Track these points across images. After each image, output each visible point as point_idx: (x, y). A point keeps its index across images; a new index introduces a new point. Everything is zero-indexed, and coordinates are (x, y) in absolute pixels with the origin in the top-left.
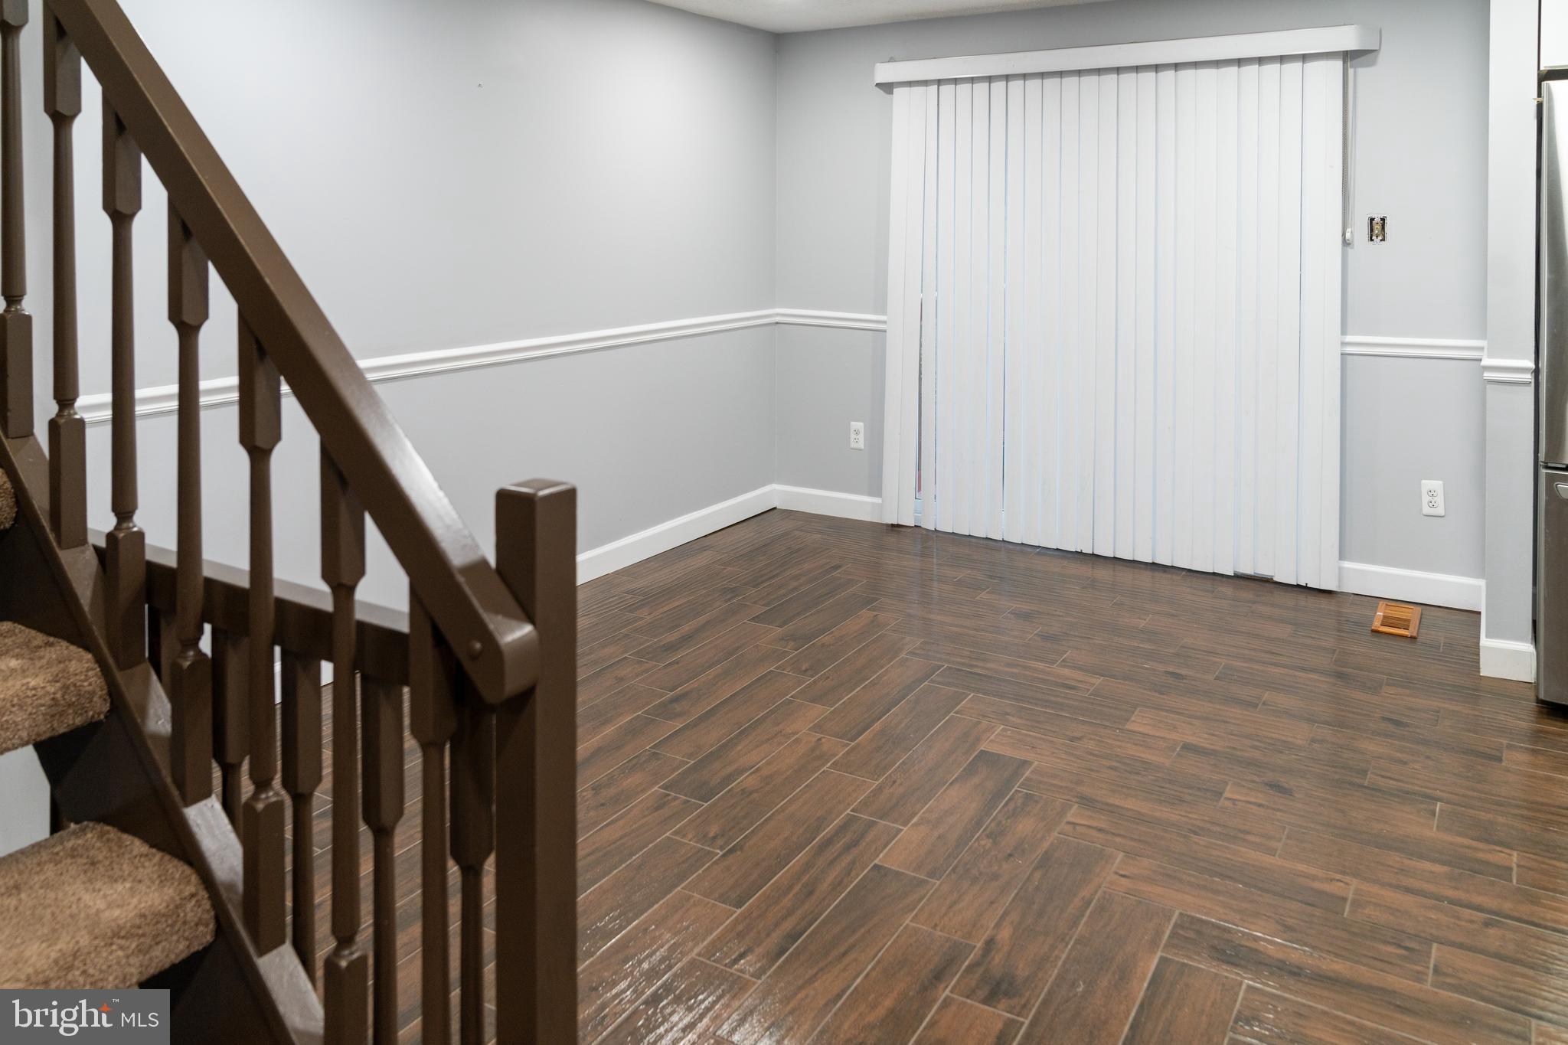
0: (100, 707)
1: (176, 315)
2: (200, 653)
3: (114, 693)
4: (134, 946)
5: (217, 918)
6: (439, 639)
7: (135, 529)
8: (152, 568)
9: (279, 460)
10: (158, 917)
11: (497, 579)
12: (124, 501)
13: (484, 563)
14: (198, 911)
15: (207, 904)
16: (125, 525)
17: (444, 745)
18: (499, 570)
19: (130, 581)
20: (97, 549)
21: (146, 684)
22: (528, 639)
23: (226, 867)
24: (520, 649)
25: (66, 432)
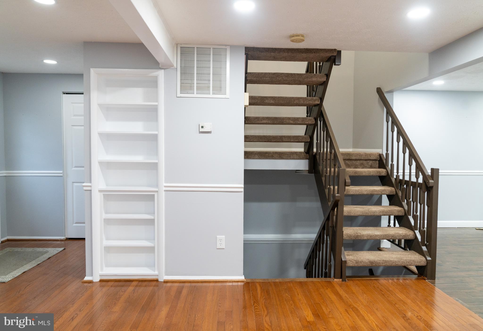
0: (395, 193)
1: (403, 152)
2: (404, 188)
3: (396, 192)
5: (405, 213)
6: (425, 182)
8: (400, 180)
9: (412, 167)
10: (399, 210)
11: (431, 177)
12: (398, 172)
13: (429, 175)
14: (403, 211)
15: (404, 211)
16: (398, 175)
17: (425, 192)
18: (431, 176)
19: (398, 181)
20: (395, 178)
21: (399, 191)
22: (433, 182)
23: (406, 208)
24: (432, 182)
25: (392, 165)
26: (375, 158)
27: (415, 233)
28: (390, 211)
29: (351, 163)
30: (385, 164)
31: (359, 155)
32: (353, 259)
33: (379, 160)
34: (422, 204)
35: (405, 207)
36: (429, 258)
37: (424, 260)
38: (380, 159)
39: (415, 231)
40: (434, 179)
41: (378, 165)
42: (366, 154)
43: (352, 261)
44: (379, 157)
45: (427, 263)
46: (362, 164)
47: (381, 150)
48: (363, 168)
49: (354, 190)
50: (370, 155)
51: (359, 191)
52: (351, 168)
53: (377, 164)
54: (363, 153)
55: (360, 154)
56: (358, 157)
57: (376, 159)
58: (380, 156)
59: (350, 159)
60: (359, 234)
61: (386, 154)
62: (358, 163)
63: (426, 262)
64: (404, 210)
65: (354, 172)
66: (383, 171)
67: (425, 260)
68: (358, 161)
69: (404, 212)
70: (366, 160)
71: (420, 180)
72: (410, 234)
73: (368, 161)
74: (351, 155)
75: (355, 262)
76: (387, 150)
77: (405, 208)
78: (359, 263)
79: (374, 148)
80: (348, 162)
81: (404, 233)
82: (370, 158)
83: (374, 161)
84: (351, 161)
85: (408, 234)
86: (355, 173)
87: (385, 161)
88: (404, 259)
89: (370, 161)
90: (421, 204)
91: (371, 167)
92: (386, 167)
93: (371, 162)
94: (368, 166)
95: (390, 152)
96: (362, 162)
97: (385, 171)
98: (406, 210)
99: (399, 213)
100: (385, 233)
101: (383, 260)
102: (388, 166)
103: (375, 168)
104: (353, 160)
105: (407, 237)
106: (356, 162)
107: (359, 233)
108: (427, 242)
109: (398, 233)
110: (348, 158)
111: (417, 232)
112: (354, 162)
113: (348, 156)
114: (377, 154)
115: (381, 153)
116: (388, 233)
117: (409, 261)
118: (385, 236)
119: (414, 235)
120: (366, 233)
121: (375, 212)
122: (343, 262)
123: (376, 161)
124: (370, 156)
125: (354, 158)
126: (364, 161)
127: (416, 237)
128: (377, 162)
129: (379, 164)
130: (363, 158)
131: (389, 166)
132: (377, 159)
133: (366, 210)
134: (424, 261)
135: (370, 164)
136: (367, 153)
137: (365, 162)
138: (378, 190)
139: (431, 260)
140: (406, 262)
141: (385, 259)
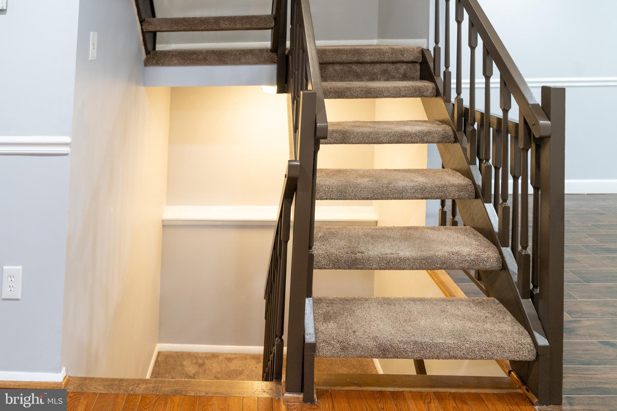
0: (452, 140)
2: (474, 129)
3: (456, 137)
4: (457, 189)
5: (476, 193)
6: (526, 122)
7: (461, 98)
8: (465, 108)
9: (492, 80)
10: (462, 186)
11: (542, 110)
13: (538, 104)
14: (472, 187)
16: (459, 96)
18: (542, 107)
21: (463, 136)
22: (549, 123)
23: (478, 180)
24: (545, 126)
25: (447, 74)
26: (411, 58)
27: (501, 253)
28: (439, 187)
29: (362, 69)
30: (433, 71)
31: (379, 54)
32: (334, 335)
33: (420, 63)
34: (518, 178)
35: (476, 179)
36: (542, 341)
37: (529, 346)
38: (422, 60)
39: (502, 248)
40: (551, 119)
41: (419, 73)
42: (394, 51)
43: (332, 342)
44: (421, 56)
45: (538, 355)
46: (385, 71)
47: (426, 40)
48: (387, 80)
49: (360, 134)
50: (402, 51)
51: (372, 136)
52: (361, 81)
53: (417, 72)
54: (387, 47)
55: (380, 49)
56: (377, 58)
57: (415, 60)
58: (423, 52)
59: (360, 61)
60: (359, 255)
61: (435, 48)
62: (378, 68)
63: (535, 352)
64: (473, 185)
65: (365, 89)
66: (427, 86)
67: (532, 345)
68: (378, 66)
69: (474, 191)
70: (393, 63)
71: (514, 115)
72: (488, 258)
73: (399, 65)
74: (363, 53)
75: (338, 345)
76: (437, 41)
77: (477, 183)
78: (349, 349)
79: (412, 37)
80: (356, 68)
81: (474, 252)
82: (402, 59)
83: (410, 65)
84: (362, 65)
85: (484, 256)
86: (366, 91)
87: (431, 65)
88: (473, 339)
89: (402, 64)
90: (515, 179)
91: (405, 77)
92: (435, 78)
93: (404, 66)
94: (397, 75)
95: (442, 45)
96: (384, 66)
97: (433, 88)
98: (479, 186)
99: (462, 193)
100: (424, 253)
101: (416, 343)
102: (439, 76)
103: (412, 79)
104: (367, 63)
105: (481, 265)
106: (372, 66)
107: (358, 252)
108: (535, 287)
109: (457, 253)
110: (355, 59)
111: (507, 251)
112: (369, 67)
113: (355, 56)
114: (417, 48)
115: (425, 47)
116: (432, 253)
117: (486, 346)
118: (423, 262)
119: (501, 260)
120: (376, 253)
121: (403, 192)
122: (305, 347)
123: (415, 64)
124: (403, 55)
125: (367, 58)
126: (389, 65)
127: (504, 266)
128: (418, 67)
129: (420, 71)
130: (386, 59)
131: (441, 75)
132: (417, 60)
133: (382, 187)
134: (527, 348)
135: (402, 71)
136: (396, 47)
137: (391, 67)
138: (414, 134)
139: (548, 346)
140: (479, 350)
141: (419, 339)
